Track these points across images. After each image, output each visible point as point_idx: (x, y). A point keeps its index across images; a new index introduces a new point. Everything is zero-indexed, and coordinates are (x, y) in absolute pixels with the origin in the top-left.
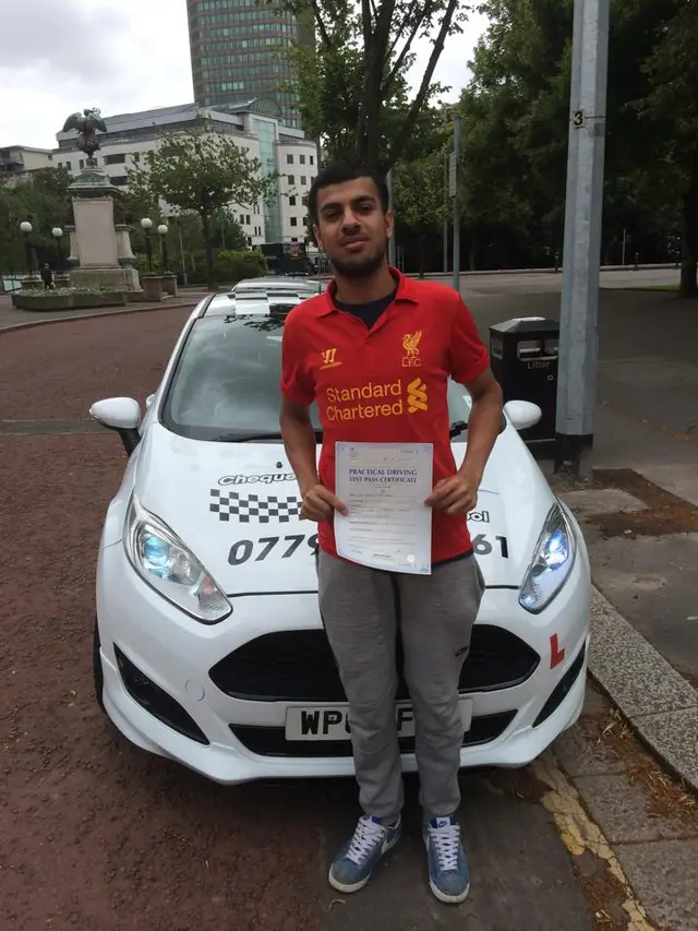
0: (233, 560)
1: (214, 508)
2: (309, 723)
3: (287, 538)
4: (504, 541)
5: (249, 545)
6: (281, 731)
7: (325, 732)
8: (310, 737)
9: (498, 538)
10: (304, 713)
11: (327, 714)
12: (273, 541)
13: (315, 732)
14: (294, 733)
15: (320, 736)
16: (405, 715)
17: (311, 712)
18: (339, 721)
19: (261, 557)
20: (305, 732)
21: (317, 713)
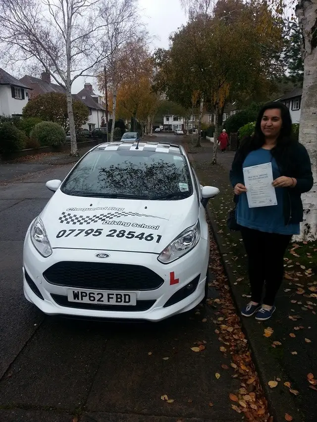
0: (58, 237)
1: (60, 218)
2: (76, 296)
3: (79, 230)
4: (160, 237)
5: (65, 231)
6: (66, 297)
7: (82, 299)
8: (76, 301)
9: (158, 236)
10: (74, 292)
11: (82, 293)
12: (73, 231)
13: (78, 299)
14: (71, 299)
15: (80, 301)
16: (110, 296)
17: (76, 292)
18: (86, 296)
19: (66, 236)
20: (75, 299)
21: (78, 292)
